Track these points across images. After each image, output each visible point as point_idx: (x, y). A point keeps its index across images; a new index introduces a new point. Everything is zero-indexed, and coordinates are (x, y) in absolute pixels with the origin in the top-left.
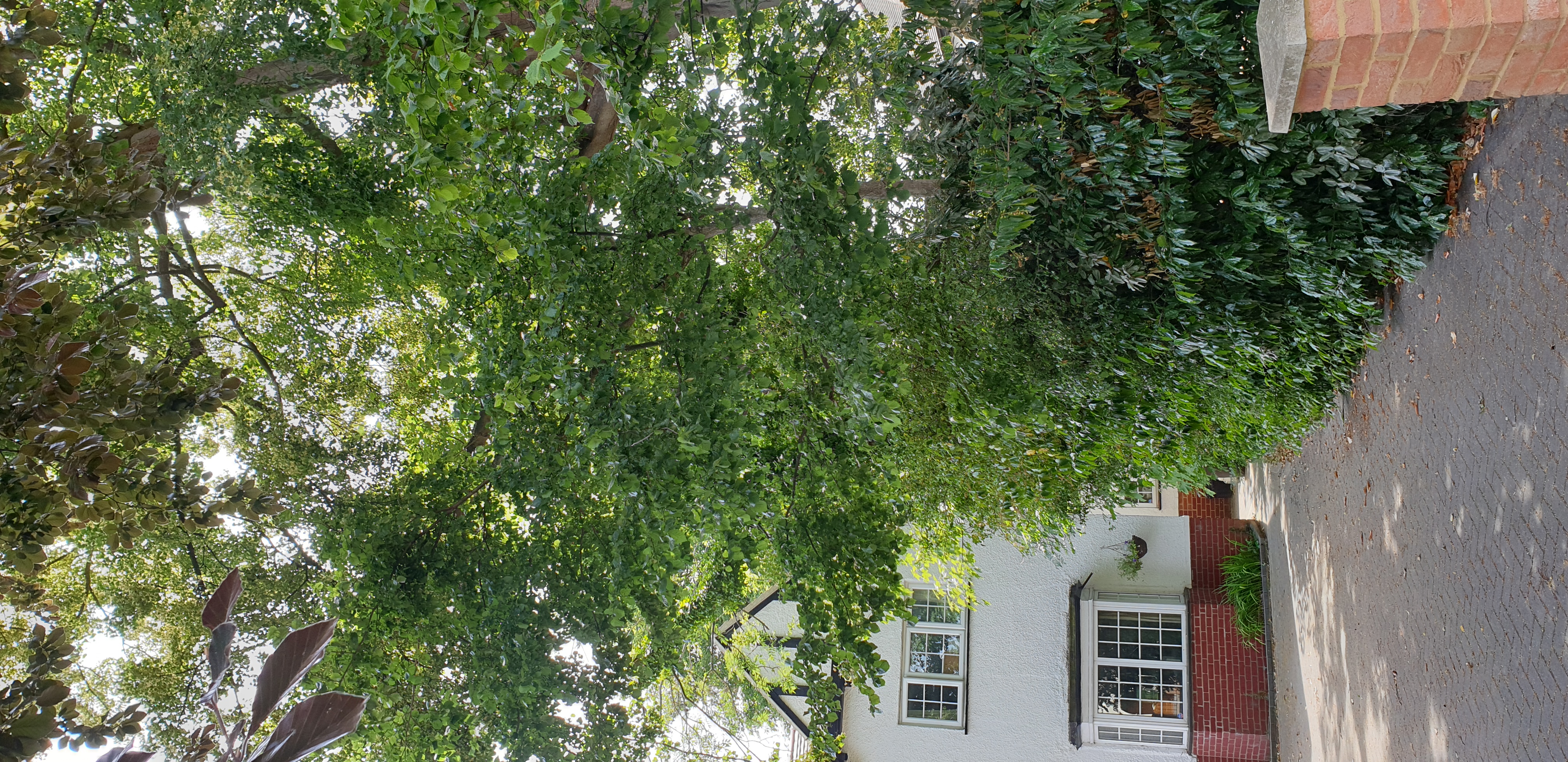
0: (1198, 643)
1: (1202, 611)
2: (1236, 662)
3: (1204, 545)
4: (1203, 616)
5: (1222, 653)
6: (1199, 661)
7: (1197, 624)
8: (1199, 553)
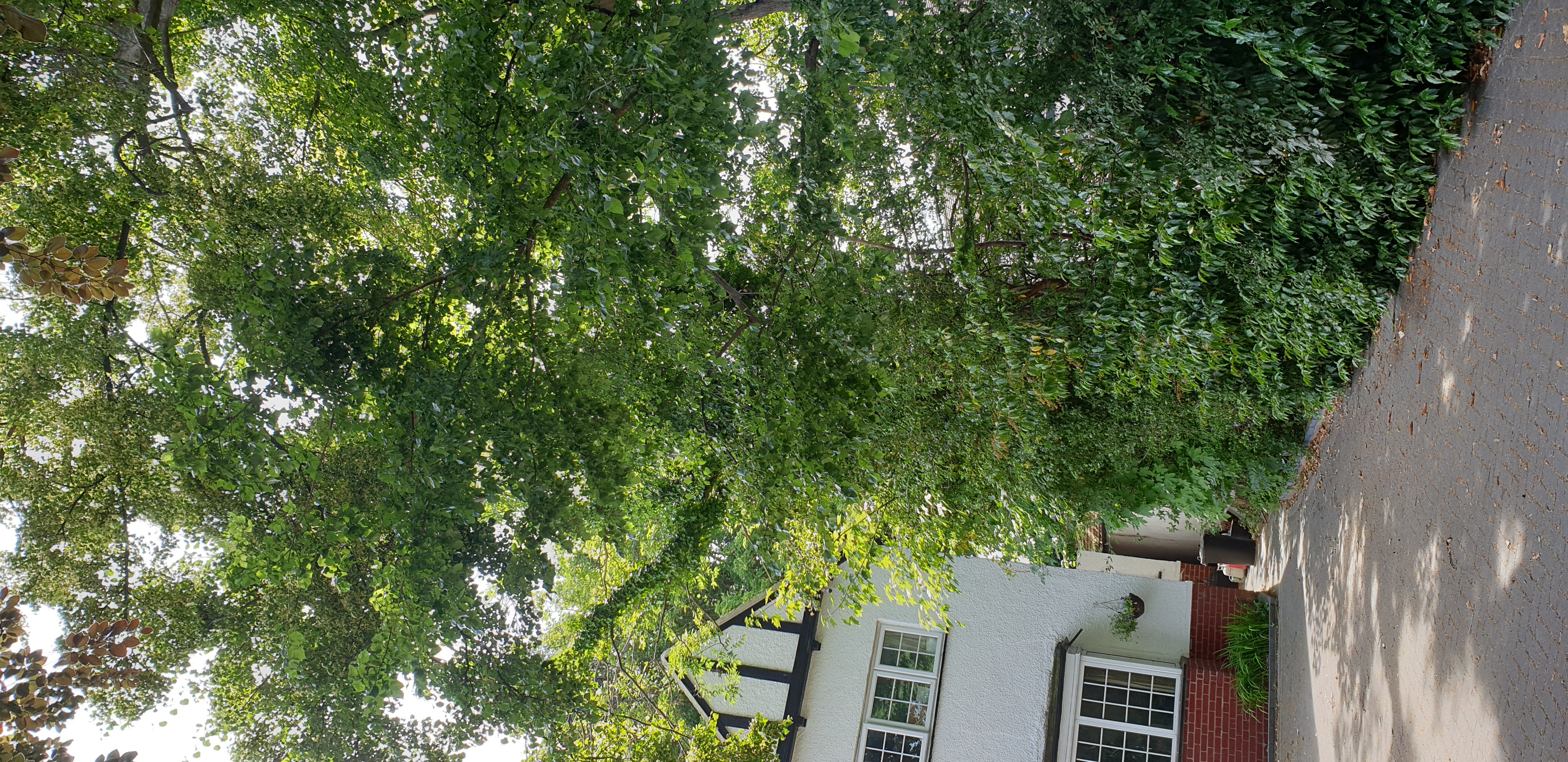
0: (1192, 710)
1: (1200, 676)
2: (1232, 735)
3: (1206, 614)
4: (1200, 682)
5: (1218, 724)
6: (1191, 730)
7: (1193, 691)
8: (1200, 622)
